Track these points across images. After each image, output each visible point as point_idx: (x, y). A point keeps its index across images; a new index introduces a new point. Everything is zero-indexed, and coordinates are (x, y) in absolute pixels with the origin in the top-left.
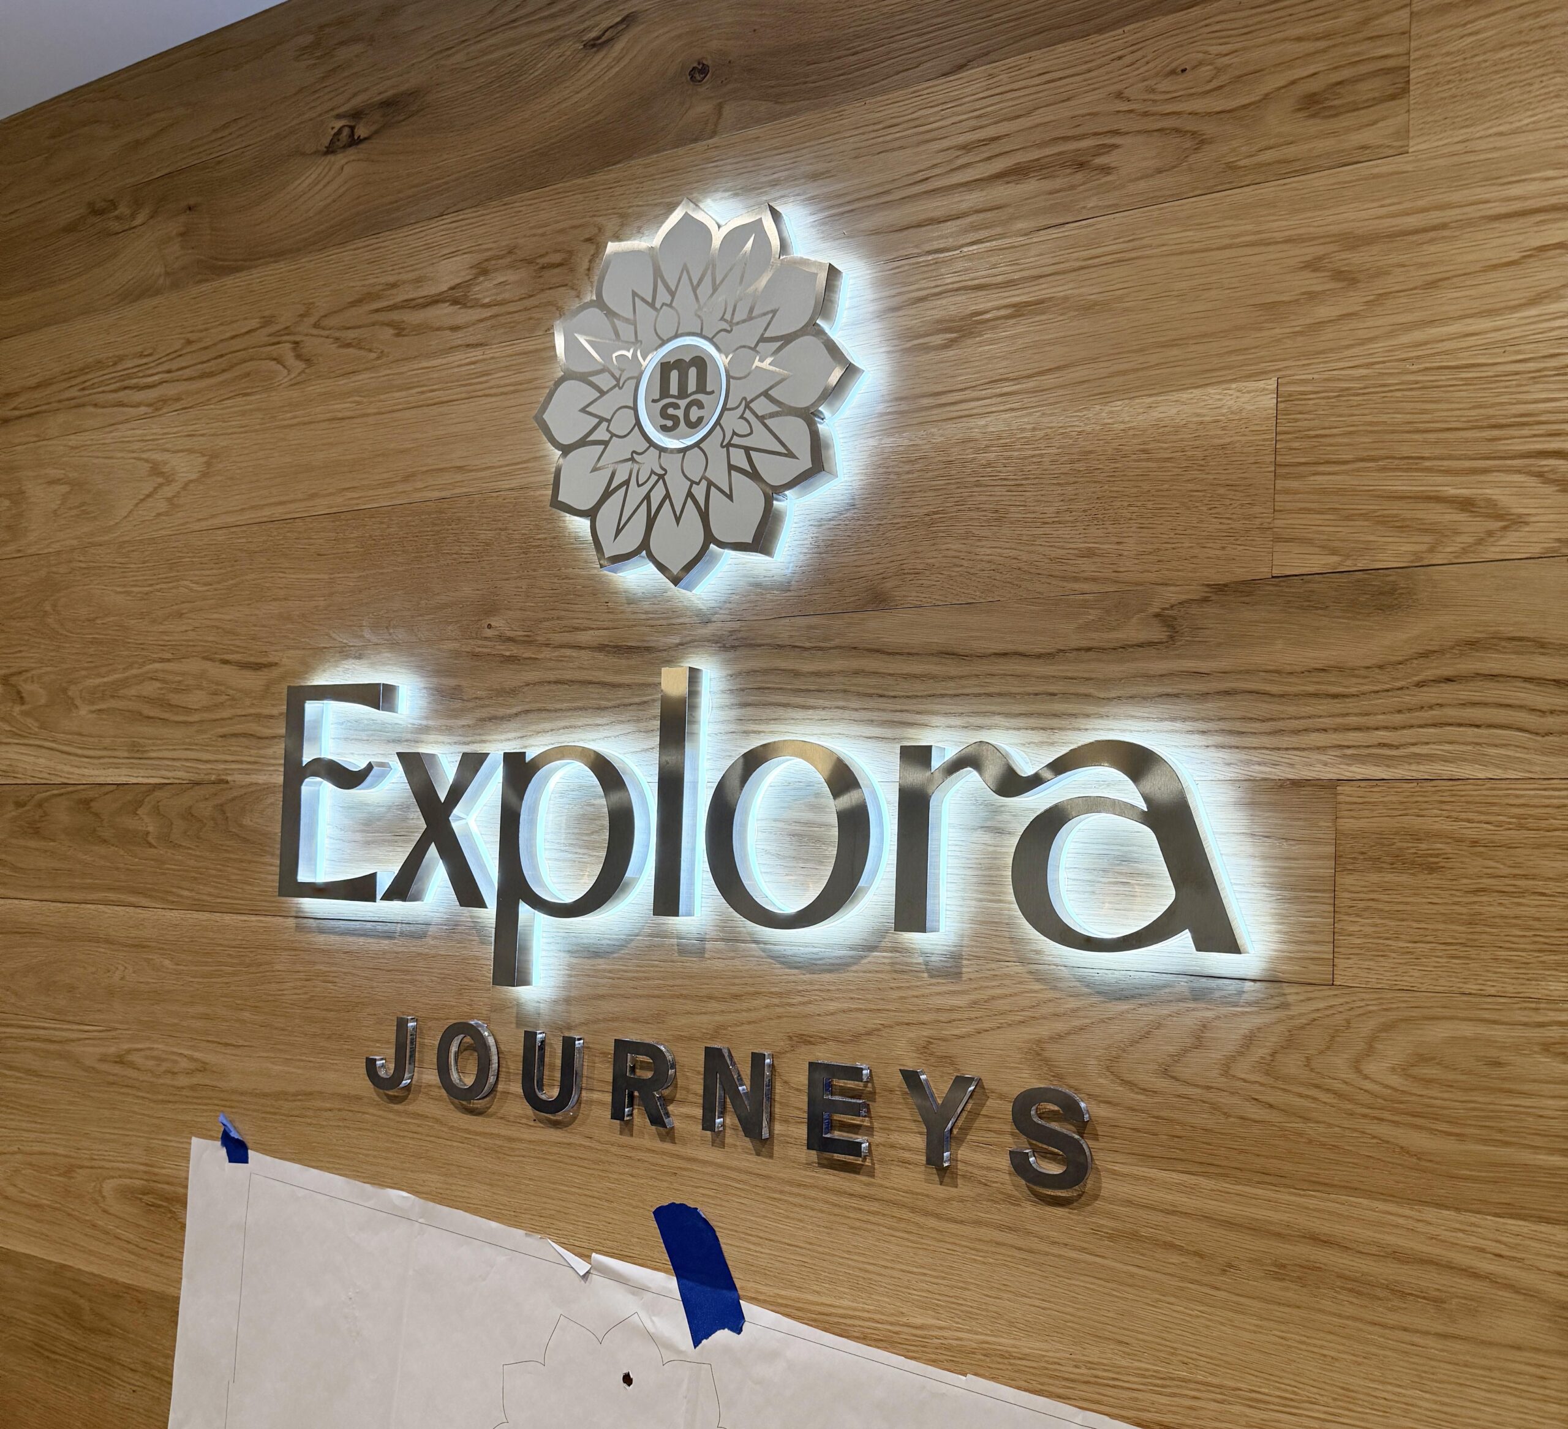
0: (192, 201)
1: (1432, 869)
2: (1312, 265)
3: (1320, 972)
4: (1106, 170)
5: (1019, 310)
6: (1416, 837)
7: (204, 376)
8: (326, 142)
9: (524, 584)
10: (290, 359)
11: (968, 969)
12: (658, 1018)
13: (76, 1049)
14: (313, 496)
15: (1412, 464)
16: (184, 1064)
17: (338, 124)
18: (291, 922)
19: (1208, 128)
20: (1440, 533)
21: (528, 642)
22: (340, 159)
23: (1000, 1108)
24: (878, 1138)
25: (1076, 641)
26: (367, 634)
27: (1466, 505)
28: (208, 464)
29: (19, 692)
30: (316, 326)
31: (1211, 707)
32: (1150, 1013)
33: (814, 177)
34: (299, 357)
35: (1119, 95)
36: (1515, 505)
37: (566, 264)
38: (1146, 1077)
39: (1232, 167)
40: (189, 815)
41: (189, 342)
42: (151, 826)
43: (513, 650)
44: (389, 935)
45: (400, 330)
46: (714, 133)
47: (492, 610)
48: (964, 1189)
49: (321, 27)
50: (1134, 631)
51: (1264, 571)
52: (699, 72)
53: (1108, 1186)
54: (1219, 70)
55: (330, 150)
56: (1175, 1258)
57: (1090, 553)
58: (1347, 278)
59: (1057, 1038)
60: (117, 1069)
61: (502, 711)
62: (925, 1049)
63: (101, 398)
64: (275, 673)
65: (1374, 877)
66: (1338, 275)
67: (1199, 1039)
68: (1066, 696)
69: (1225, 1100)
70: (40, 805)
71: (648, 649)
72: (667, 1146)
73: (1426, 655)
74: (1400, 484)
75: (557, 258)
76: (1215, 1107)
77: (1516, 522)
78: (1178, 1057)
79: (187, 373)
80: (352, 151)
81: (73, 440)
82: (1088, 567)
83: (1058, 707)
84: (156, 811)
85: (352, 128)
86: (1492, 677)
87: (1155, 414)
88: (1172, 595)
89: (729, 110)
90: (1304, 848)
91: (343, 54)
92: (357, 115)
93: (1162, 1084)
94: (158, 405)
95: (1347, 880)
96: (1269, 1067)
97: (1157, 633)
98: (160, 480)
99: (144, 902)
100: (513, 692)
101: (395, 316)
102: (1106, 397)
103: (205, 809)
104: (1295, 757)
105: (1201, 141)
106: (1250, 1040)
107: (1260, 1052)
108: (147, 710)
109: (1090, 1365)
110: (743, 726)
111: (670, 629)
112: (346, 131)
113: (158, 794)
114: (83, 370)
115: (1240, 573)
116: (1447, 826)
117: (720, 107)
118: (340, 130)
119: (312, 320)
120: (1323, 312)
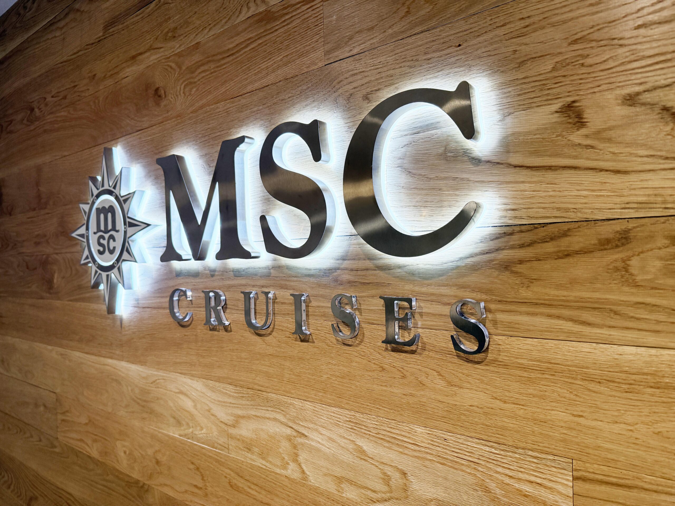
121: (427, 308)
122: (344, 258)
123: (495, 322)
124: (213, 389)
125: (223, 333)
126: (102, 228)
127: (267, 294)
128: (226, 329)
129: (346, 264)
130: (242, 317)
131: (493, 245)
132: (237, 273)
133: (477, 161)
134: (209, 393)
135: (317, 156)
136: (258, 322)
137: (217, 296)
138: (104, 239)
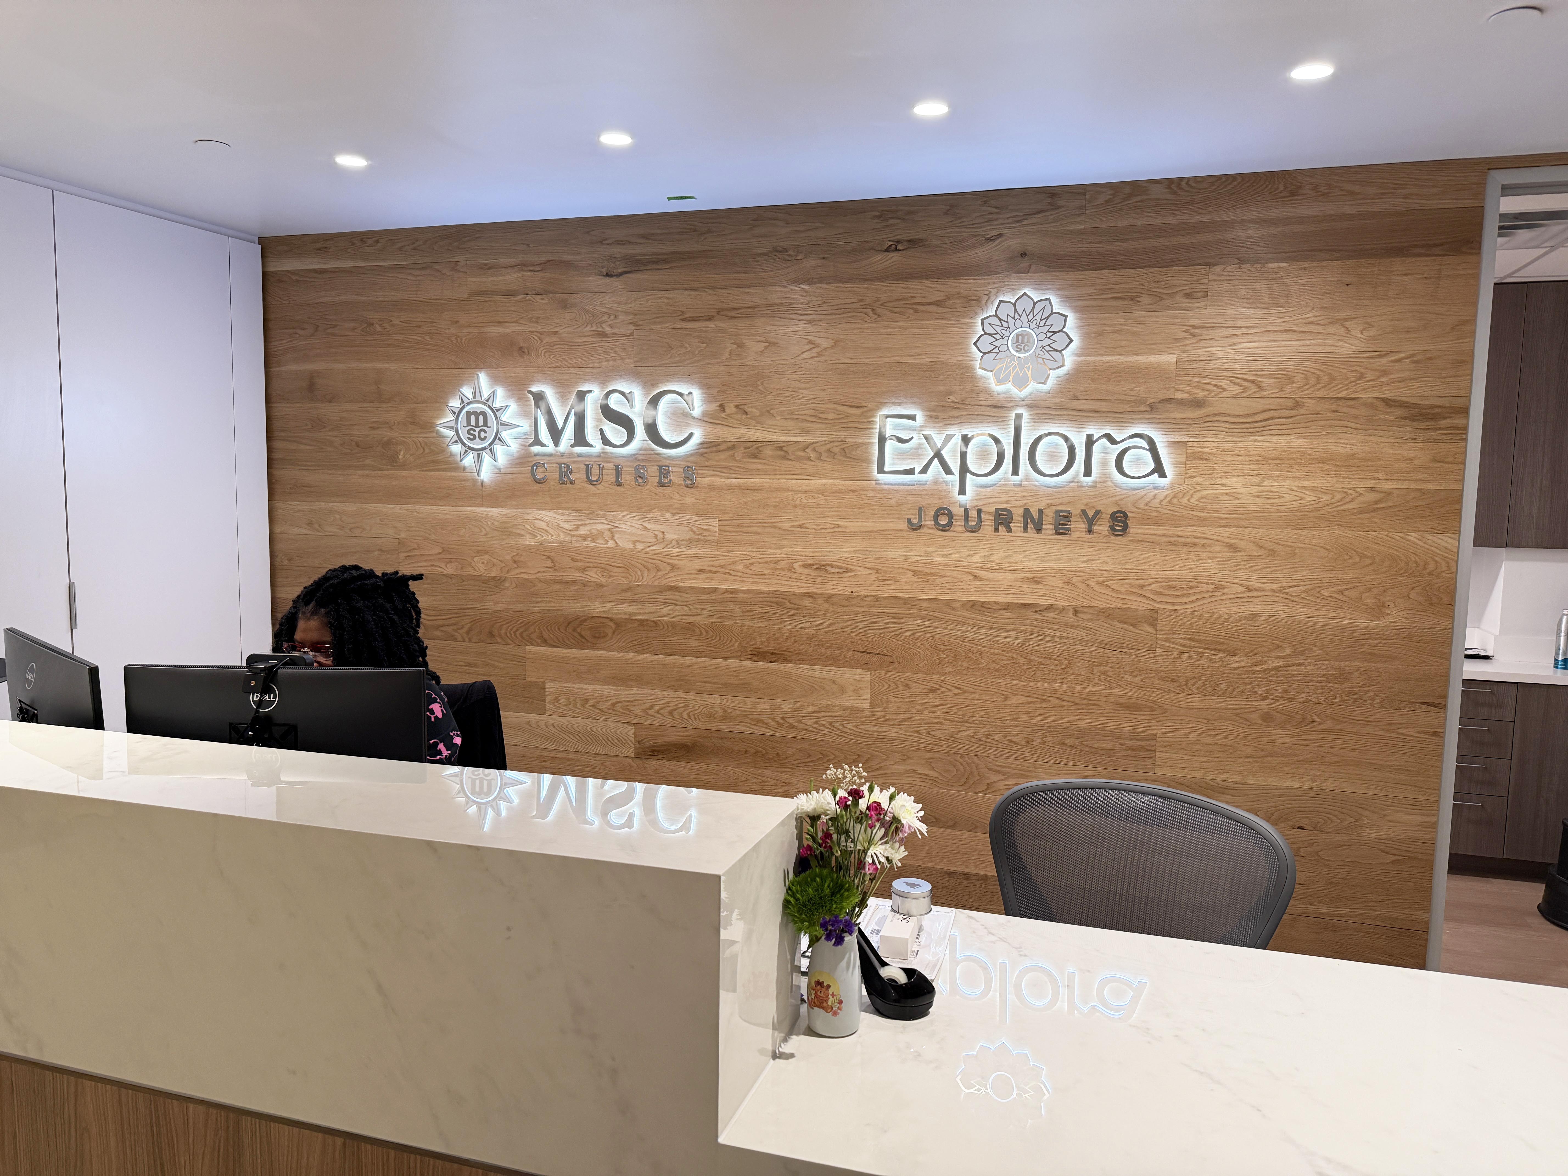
0: (826, 256)
1: (1206, 460)
2: (1186, 331)
3: (1182, 482)
4: (1138, 301)
5: (1115, 332)
6: (1203, 453)
7: (831, 314)
8: (886, 248)
9: (962, 387)
10: (871, 314)
11: (1098, 485)
12: (1007, 502)
13: (779, 525)
14: (881, 357)
15: (1205, 376)
16: (829, 525)
17: (890, 243)
18: (874, 482)
19: (1164, 296)
20: (1210, 391)
21: (963, 403)
22: (891, 254)
23: (1106, 517)
24: (1072, 526)
25: (1129, 409)
26: (902, 399)
27: (1216, 386)
28: (835, 343)
29: (745, 411)
30: (881, 305)
31: (1159, 426)
32: (1144, 493)
33: (1059, 289)
34: (874, 314)
35: (1142, 284)
36: (1226, 387)
37: (979, 299)
38: (1142, 506)
39: (1168, 306)
40: (829, 451)
41: (825, 302)
42: (813, 455)
43: (958, 405)
44: (913, 485)
45: (916, 311)
46: (1028, 272)
47: (950, 394)
48: (1095, 535)
49: (883, 211)
50: (1142, 408)
51: (1172, 397)
52: (1023, 255)
53: (1132, 531)
54: (1166, 284)
55: (887, 250)
56: (1148, 544)
57: (1132, 390)
58: (1193, 335)
59: (1122, 499)
60: (799, 529)
61: (953, 422)
62: (1087, 504)
63: (783, 316)
64: (865, 409)
65: (1194, 462)
66: (1191, 334)
67: (1155, 497)
68: (1125, 422)
69: (1161, 510)
70: (757, 448)
71: (1004, 407)
72: (1010, 534)
73: (1207, 416)
74: (1203, 380)
75: (975, 298)
76: (1157, 511)
77: (1225, 390)
78: (1149, 502)
79: (825, 312)
80: (895, 254)
81: (769, 328)
82: (1132, 393)
83: (1125, 425)
84: (814, 450)
85: (896, 246)
86: (1219, 421)
87: (1149, 360)
88: (1152, 401)
89: (1033, 267)
90: (1178, 456)
91: (891, 222)
92: (899, 242)
93: (1146, 508)
94: (810, 322)
95: (1187, 462)
96: (1170, 502)
97: (1148, 409)
98: (811, 346)
99: (812, 478)
100: (957, 417)
101: (915, 306)
102: (1137, 354)
103: (837, 450)
104: (1178, 437)
105: (1162, 299)
106: (1166, 497)
107: (1168, 499)
108: (808, 418)
109: (1126, 569)
110: (1033, 428)
111: (1011, 401)
112: (894, 246)
113: (815, 445)
114: (773, 305)
115: (1167, 397)
116: (1210, 451)
117: (1030, 266)
118: (891, 245)
119: (880, 303)
120: (1188, 342)
121: (675, 469)
122: (640, 450)
123: (697, 473)
124: (561, 514)
125: (569, 485)
126: (473, 423)
127: (599, 465)
128: (572, 482)
129: (641, 452)
130: (584, 477)
131: (698, 447)
132: (580, 455)
133: (694, 418)
134: (558, 517)
135: (632, 406)
136: (594, 478)
137: (568, 466)
138: (475, 431)
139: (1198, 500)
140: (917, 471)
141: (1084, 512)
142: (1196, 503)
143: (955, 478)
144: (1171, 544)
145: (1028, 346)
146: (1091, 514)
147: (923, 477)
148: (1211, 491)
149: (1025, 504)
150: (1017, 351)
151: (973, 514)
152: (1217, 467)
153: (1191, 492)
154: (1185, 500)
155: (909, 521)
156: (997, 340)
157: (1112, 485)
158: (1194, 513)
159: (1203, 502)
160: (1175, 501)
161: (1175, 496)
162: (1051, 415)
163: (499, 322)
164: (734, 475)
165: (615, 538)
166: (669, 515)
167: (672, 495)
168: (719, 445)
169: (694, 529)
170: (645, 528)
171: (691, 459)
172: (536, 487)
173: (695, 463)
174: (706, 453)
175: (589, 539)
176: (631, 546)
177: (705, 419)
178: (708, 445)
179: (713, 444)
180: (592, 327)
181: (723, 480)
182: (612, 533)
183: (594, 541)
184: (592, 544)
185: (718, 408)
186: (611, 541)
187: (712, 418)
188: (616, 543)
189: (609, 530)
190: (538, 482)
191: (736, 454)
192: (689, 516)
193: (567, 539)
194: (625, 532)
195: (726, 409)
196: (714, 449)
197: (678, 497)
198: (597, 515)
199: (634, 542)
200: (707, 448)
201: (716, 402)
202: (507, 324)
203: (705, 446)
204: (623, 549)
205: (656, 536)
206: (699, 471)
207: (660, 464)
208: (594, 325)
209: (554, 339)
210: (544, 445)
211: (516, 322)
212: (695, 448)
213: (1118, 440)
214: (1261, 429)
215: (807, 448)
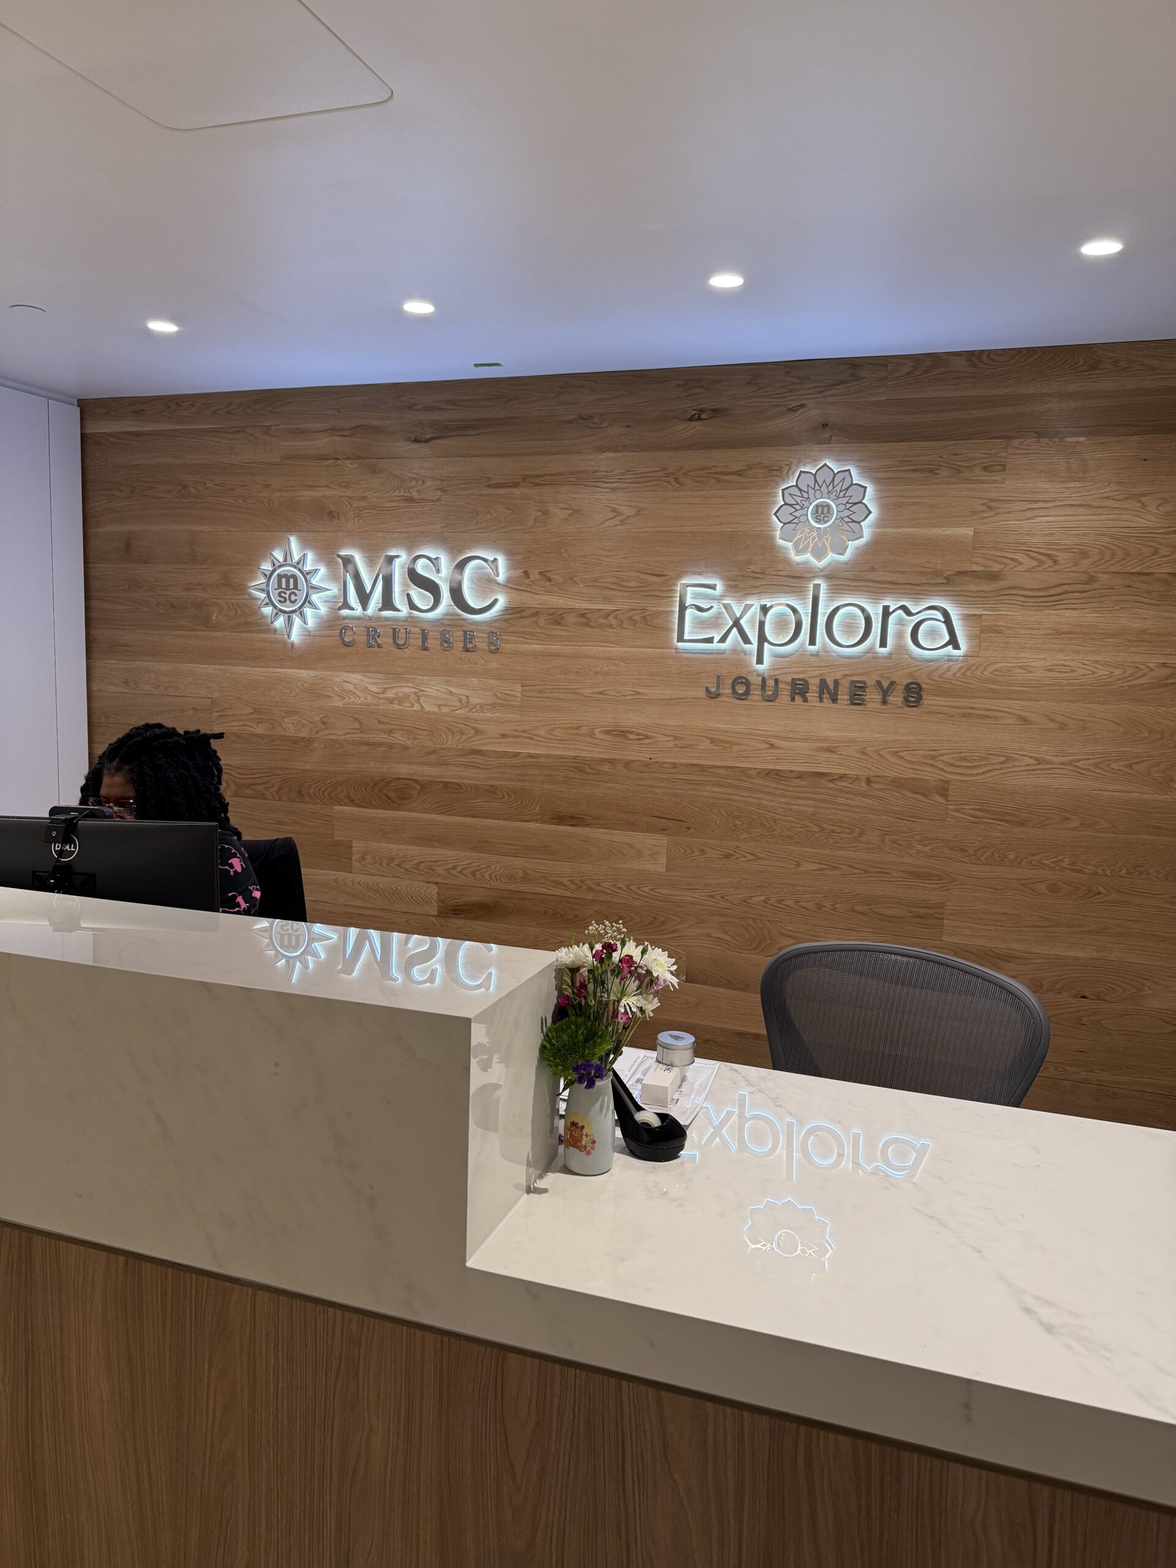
0: (630, 424)
1: (1000, 633)
2: (983, 504)
3: (976, 654)
4: (937, 474)
5: (914, 504)
6: (997, 626)
7: (635, 483)
8: (689, 417)
9: (761, 557)
10: (674, 483)
11: (894, 656)
12: (804, 672)
13: (581, 691)
14: (683, 526)
15: (1002, 550)
16: (629, 693)
17: (694, 412)
18: (674, 651)
19: (962, 469)
20: (1006, 565)
21: (762, 573)
22: (694, 423)
23: (900, 688)
24: (867, 697)
25: (925, 582)
26: (703, 568)
27: (1012, 559)
28: (638, 512)
29: (548, 578)
30: (684, 474)
31: (956, 598)
32: (938, 664)
33: (859, 461)
34: (677, 482)
35: (941, 457)
36: (1022, 561)
37: (780, 470)
38: (936, 678)
39: (966, 479)
40: (630, 618)
41: (629, 471)
42: (614, 622)
43: (757, 575)
44: (712, 654)
45: (718, 480)
46: (829, 443)
47: (751, 564)
48: (890, 706)
49: (688, 380)
50: (939, 580)
51: (969, 569)
52: (825, 425)
53: (926, 702)
54: (965, 457)
55: (690, 419)
56: (941, 715)
57: (929, 562)
58: (991, 508)
59: (916, 671)
60: (600, 696)
61: (753, 592)
62: (882, 676)
63: (586, 483)
64: (667, 578)
65: (988, 635)
66: (988, 507)
67: (948, 669)
68: (922, 594)
69: (953, 681)
70: (560, 615)
71: (803, 577)
72: (806, 704)
73: (1002, 589)
74: (999, 554)
75: (776, 468)
76: (951, 683)
77: (1021, 564)
78: (943, 673)
79: (627, 481)
80: (699, 423)
81: (574, 496)
82: (929, 565)
83: (920, 597)
84: (616, 617)
85: (700, 415)
86: (1015, 595)
87: (946, 532)
88: (948, 573)
89: (834, 438)
90: (974, 629)
91: (695, 390)
92: (702, 411)
93: (940, 679)
94: (615, 490)
95: (982, 635)
96: (964, 674)
97: (944, 581)
98: (615, 514)
99: (613, 645)
100: (757, 587)
101: (716, 476)
102: (935, 527)
103: (637, 618)
104: (973, 609)
105: (960, 472)
106: (960, 669)
107: (962, 671)
108: (611, 586)
109: (919, 740)
111: (810, 572)
112: (697, 415)
113: (616, 613)
114: (579, 472)
115: (964, 569)
116: (1005, 624)
117: (831, 437)
118: (695, 414)
119: (683, 472)
120: (985, 515)
121: (480, 635)
122: (446, 615)
123: (502, 639)
124: (369, 677)
125: (376, 649)
126: (284, 586)
127: (406, 629)
128: (379, 646)
129: (447, 617)
130: (391, 641)
131: (502, 613)
132: (387, 619)
133: (499, 584)
134: (366, 679)
135: (438, 571)
136: (401, 642)
137: (376, 630)
138: (285, 593)
139: (991, 673)
140: (716, 639)
141: (879, 683)
142: (990, 675)
143: (754, 647)
144: (964, 715)
145: (828, 517)
146: (885, 685)
147: (723, 646)
148: (1005, 664)
149: (821, 675)
150: (816, 522)
151: (771, 683)
152: (1011, 640)
153: (985, 665)
154: (978, 673)
155: (707, 689)
156: (797, 510)
157: (907, 656)
158: (988, 685)
159: (996, 675)
160: (969, 673)
161: (969, 669)
162: (849, 586)
163: (310, 486)
164: (537, 642)
165: (421, 701)
166: (474, 679)
167: (476, 660)
168: (523, 611)
169: (498, 694)
170: (451, 692)
171: (496, 624)
172: (345, 650)
173: (500, 629)
174: (510, 619)
175: (396, 702)
176: (436, 710)
177: (510, 585)
178: (512, 611)
179: (517, 610)
180: (400, 492)
181: (526, 646)
182: (418, 696)
183: (400, 704)
184: (398, 707)
185: (522, 574)
186: (416, 705)
187: (517, 585)
188: (422, 706)
189: (415, 693)
190: (346, 645)
191: (539, 621)
192: (493, 681)
193: (374, 701)
194: (430, 696)
195: (531, 576)
196: (518, 615)
197: (483, 661)
198: (404, 678)
199: (440, 706)
200: (511, 614)
201: (521, 568)
202: (318, 488)
203: (509, 612)
204: (428, 713)
205: (460, 700)
206: (503, 637)
207: (465, 629)
208: (402, 490)
209: (363, 504)
210: (352, 609)
211: (326, 486)
212: (499, 614)
213: (914, 612)
214: (1056, 603)
215: (609, 615)
